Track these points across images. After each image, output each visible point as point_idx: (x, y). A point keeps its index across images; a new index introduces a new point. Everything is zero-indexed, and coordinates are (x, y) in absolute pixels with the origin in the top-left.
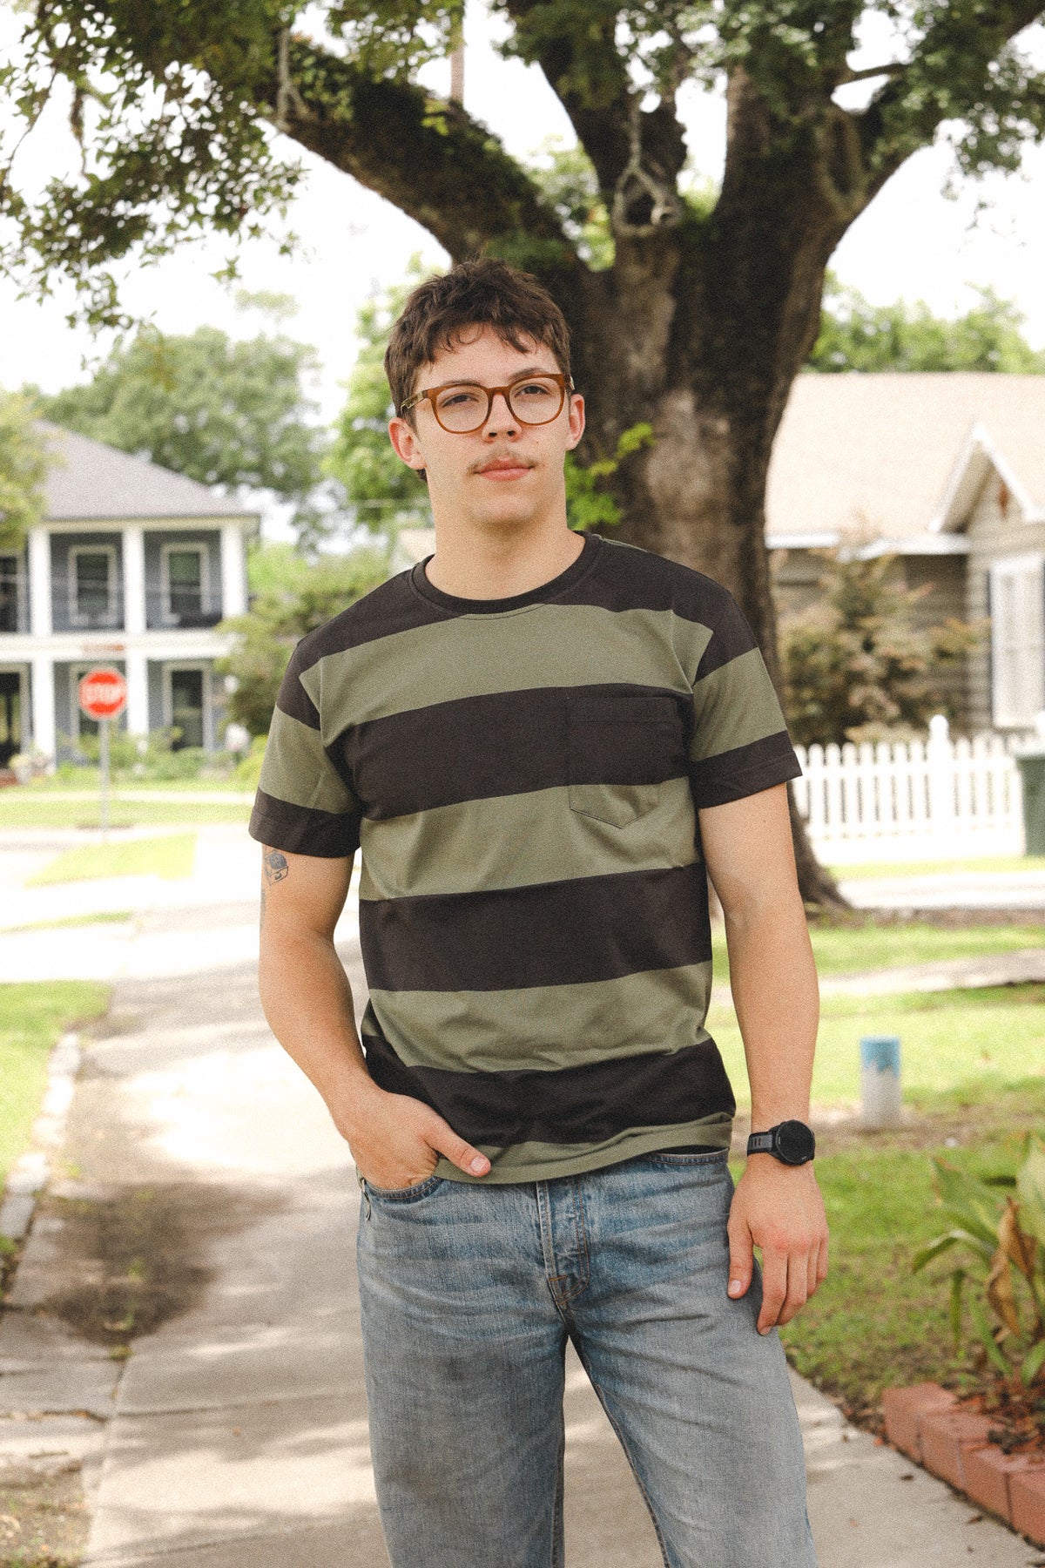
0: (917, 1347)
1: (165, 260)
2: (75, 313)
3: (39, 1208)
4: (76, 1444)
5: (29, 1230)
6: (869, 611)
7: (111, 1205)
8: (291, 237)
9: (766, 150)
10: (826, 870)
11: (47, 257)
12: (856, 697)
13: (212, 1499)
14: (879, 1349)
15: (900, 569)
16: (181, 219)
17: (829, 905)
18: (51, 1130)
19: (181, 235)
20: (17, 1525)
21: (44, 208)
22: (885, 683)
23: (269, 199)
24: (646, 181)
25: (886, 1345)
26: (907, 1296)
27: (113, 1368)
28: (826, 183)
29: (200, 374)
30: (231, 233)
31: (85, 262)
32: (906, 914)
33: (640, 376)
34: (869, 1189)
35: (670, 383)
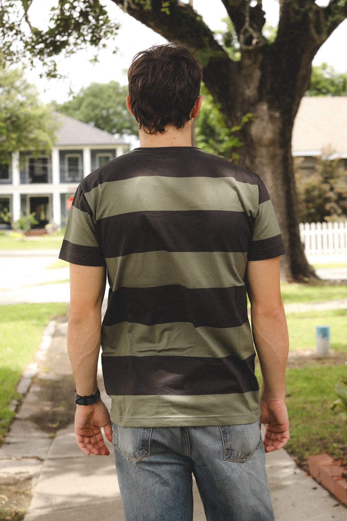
0: (325, 438)
1: (73, 55)
2: (42, 74)
3: (33, 383)
4: (31, 469)
5: (28, 391)
6: (332, 177)
7: (58, 382)
8: (117, 48)
9: (293, 20)
10: (312, 267)
11: (33, 54)
12: (328, 206)
13: (74, 491)
14: (312, 439)
15: (342, 163)
16: (79, 41)
17: (312, 279)
18: (41, 355)
19: (79, 47)
20: (7, 499)
21: (31, 38)
22: (337, 202)
23: (109, 35)
24: (251, 30)
25: (314, 437)
26: (324, 419)
27: (49, 441)
28: (313, 31)
29: (110, 97)
30: (96, 46)
31: (46, 56)
32: (339, 282)
33: (249, 97)
34: (317, 379)
35: (260, 99)
